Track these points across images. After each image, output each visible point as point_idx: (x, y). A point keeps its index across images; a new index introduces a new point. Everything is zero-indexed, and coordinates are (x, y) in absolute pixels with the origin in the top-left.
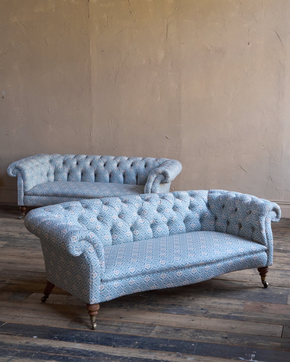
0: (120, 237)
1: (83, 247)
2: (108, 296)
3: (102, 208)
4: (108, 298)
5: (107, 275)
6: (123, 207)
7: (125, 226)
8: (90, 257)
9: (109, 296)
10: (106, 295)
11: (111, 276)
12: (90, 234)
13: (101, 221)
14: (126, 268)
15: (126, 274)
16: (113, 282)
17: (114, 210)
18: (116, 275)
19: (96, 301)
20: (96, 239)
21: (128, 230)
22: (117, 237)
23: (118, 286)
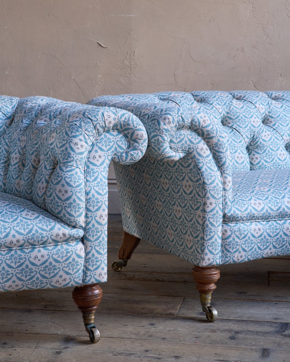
0: (265, 159)
1: (186, 142)
2: (237, 253)
3: (231, 103)
4: (239, 257)
5: (237, 206)
6: (272, 106)
7: (276, 140)
8: (201, 165)
9: (240, 252)
10: (235, 250)
11: (246, 210)
12: (201, 117)
13: (228, 126)
14: (278, 198)
15: (277, 210)
16: (249, 223)
17: (254, 108)
18: (255, 209)
19: (211, 260)
20: (215, 128)
21: (281, 148)
22: (259, 159)
23: (260, 233)
